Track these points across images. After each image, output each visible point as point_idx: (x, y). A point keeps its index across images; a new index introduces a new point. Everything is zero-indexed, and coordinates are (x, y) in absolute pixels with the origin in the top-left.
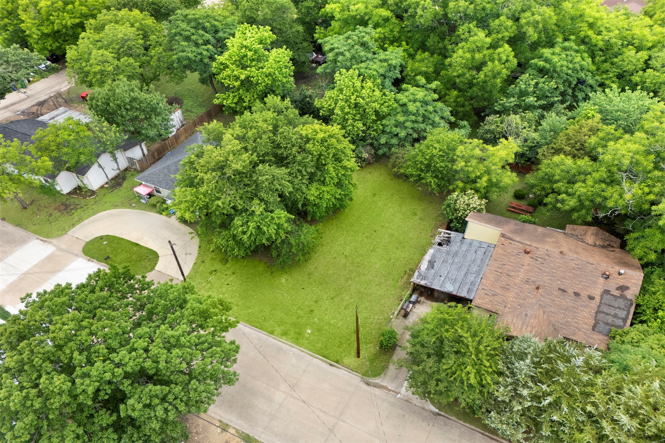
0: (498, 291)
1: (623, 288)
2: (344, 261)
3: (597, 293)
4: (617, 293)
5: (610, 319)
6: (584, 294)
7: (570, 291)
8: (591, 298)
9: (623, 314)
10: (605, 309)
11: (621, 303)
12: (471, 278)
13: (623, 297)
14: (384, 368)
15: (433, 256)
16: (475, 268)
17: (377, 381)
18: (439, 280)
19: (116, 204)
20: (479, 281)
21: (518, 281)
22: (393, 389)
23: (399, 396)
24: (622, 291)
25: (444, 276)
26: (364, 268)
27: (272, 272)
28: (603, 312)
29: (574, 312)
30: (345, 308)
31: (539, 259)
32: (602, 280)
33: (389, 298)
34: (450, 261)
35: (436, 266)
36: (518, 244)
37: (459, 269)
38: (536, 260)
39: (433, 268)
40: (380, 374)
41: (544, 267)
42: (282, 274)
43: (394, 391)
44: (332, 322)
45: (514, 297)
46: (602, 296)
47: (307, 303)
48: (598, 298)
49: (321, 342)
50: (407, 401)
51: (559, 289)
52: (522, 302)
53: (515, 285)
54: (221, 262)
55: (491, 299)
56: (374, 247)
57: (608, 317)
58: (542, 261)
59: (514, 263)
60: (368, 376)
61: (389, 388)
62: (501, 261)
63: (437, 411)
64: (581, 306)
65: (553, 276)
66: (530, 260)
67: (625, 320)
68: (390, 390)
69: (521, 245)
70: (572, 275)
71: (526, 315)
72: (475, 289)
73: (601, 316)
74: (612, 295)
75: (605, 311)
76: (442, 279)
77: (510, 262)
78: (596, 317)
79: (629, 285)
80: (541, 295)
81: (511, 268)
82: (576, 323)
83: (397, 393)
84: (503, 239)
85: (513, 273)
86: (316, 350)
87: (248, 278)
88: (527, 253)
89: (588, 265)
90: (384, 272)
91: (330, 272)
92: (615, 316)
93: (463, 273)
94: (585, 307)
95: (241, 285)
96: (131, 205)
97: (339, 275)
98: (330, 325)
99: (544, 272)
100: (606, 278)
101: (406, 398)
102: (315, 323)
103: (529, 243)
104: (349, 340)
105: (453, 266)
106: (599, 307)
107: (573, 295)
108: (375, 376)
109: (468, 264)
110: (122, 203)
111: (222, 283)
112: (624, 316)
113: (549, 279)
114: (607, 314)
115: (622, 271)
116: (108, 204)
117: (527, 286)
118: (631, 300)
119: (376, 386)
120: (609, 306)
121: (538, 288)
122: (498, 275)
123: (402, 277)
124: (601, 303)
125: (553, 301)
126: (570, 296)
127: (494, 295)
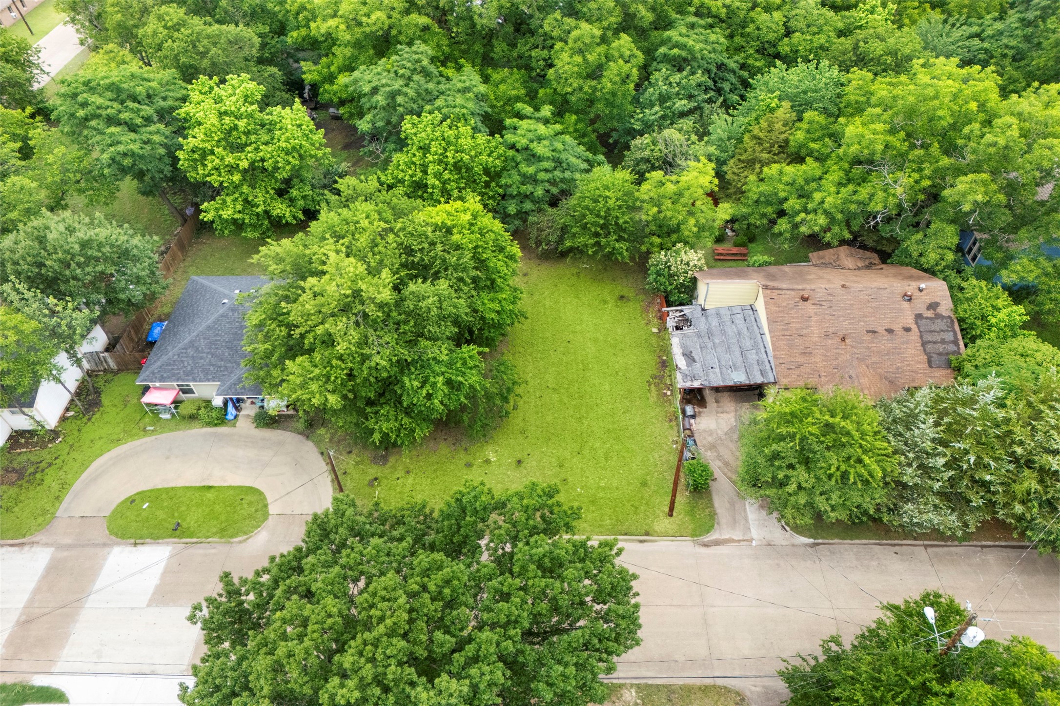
0: (801, 360)
1: (933, 306)
2: (555, 397)
3: (910, 321)
4: (930, 314)
5: (941, 348)
6: (897, 327)
7: (881, 329)
8: (908, 330)
9: (949, 336)
10: (928, 337)
11: (940, 325)
12: (752, 357)
13: (938, 316)
14: (713, 515)
15: (683, 346)
16: (748, 344)
17: (714, 536)
18: (715, 373)
19: (115, 437)
20: (765, 356)
21: (815, 339)
22: (741, 538)
23: (754, 543)
24: (935, 310)
25: (716, 366)
26: (591, 397)
27: (466, 449)
28: (930, 342)
29: (899, 354)
30: (606, 459)
31: (824, 303)
32: (906, 305)
33: (653, 423)
34: (710, 345)
35: (696, 358)
36: (789, 292)
37: (728, 349)
38: (821, 305)
39: (694, 361)
40: (713, 526)
41: (835, 311)
42: (482, 446)
43: (744, 540)
44: (602, 484)
45: (823, 361)
46: (917, 323)
47: (550, 473)
48: (914, 327)
49: (606, 518)
50: (769, 545)
51: (868, 332)
52: (835, 363)
53: (815, 344)
54: (375, 463)
55: (797, 372)
56: (583, 364)
57: (937, 346)
58: (828, 304)
59: (797, 318)
60: (700, 535)
61: (736, 538)
62: (782, 321)
63: (812, 540)
64: (903, 343)
65: (851, 319)
66: (814, 307)
67: (956, 342)
68: (739, 541)
69: (793, 293)
70: (871, 310)
71: (850, 377)
72: (768, 368)
73: (929, 347)
74: (927, 318)
75: (930, 339)
76: (717, 370)
77: (793, 318)
78: (925, 350)
79: (937, 300)
80: (852, 347)
81: (798, 326)
82: (908, 365)
83: (750, 540)
84: (768, 292)
85: (805, 331)
86: (609, 530)
87: (435, 471)
88: (805, 299)
89: (881, 291)
90: (621, 393)
91: (549, 418)
92: (943, 342)
93: (738, 353)
94: (907, 342)
95: (432, 484)
96: (144, 430)
97: (564, 418)
98: (603, 489)
99: (839, 317)
100: (910, 300)
101: (765, 542)
102: (580, 494)
103: (800, 287)
104: (642, 498)
105: (719, 350)
106: (921, 337)
107: (886, 333)
108: (708, 531)
109: (735, 340)
110: (125, 431)
111: (400, 493)
112: (952, 338)
113: (850, 324)
114: (935, 343)
115: (923, 286)
116: (99, 444)
117: (830, 341)
118: (949, 317)
119: (717, 543)
120: (931, 332)
121: (843, 339)
122: (789, 340)
123: (649, 391)
124: (921, 332)
125: (869, 348)
126: (883, 336)
127: (799, 367)
